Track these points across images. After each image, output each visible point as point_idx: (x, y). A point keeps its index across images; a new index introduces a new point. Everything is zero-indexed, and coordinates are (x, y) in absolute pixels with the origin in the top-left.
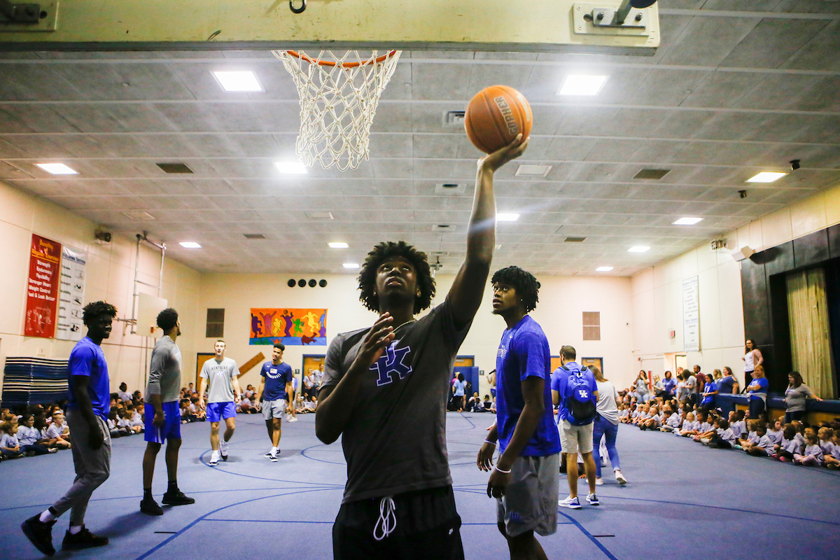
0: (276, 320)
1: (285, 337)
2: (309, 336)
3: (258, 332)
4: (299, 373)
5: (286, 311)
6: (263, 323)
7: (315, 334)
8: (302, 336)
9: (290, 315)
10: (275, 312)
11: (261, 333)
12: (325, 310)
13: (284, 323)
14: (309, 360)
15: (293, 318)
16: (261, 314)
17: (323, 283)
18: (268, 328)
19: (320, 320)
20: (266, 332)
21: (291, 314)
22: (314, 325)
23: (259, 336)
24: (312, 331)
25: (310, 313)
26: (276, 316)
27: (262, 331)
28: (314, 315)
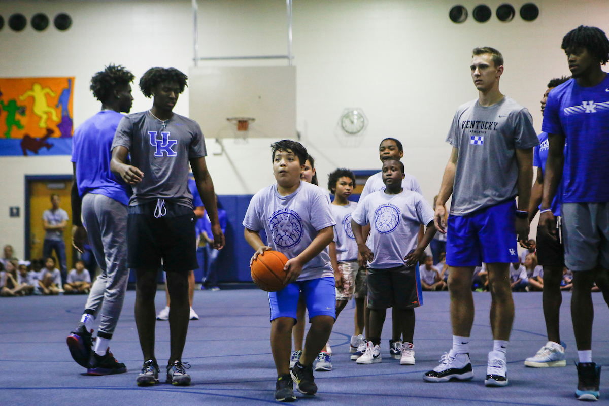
2: (38, 134)
4: (18, 214)
7: (50, 132)
8: (22, 137)
12: (70, 81)
14: (40, 187)
15: (2, 98)
17: (63, 23)
19: (60, 101)
22: (47, 113)
24: (43, 124)
25: (37, 88)
28: (47, 90)
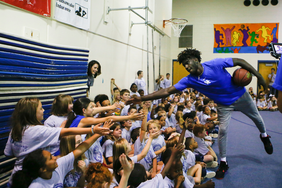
0: (235, 33)
1: (243, 46)
2: (263, 45)
3: (220, 43)
5: (243, 26)
6: (224, 36)
7: (268, 44)
8: (257, 46)
9: (246, 29)
10: (234, 27)
11: (223, 44)
12: (277, 25)
13: (242, 34)
14: (262, 65)
15: (249, 31)
16: (222, 28)
17: (275, 2)
18: (229, 39)
19: (273, 32)
20: (227, 43)
21: (248, 27)
22: (267, 37)
23: (221, 46)
24: (265, 41)
25: (263, 27)
26: (234, 29)
27: (223, 42)
28: (267, 28)
